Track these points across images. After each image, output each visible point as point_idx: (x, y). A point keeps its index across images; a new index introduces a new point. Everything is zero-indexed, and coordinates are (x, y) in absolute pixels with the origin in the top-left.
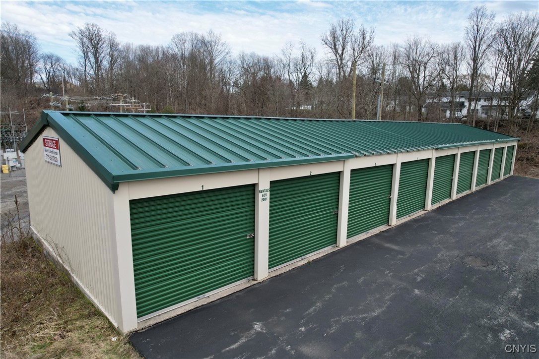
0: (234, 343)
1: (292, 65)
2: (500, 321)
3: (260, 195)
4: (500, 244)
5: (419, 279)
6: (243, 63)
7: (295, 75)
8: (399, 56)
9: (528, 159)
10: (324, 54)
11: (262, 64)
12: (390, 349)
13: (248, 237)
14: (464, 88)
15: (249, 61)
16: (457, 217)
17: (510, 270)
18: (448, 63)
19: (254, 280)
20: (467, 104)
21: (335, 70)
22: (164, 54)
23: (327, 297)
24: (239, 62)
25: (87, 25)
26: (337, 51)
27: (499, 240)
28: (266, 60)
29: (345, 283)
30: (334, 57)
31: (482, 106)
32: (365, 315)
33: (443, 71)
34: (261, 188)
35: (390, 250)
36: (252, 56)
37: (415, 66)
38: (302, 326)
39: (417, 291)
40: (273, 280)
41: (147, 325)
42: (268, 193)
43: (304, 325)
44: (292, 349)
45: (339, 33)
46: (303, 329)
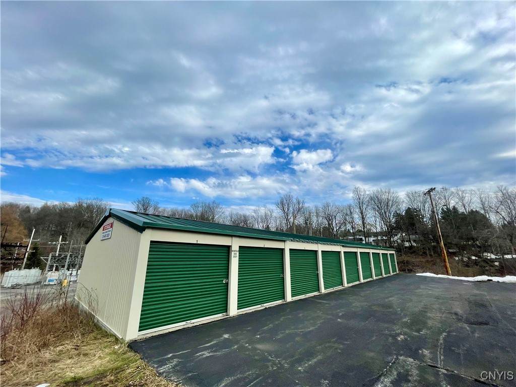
0: (208, 343)
1: (259, 219)
2: (397, 332)
3: (233, 253)
4: (394, 300)
5: (341, 314)
6: (231, 219)
7: (261, 224)
8: (319, 212)
9: (408, 270)
10: (277, 212)
11: (243, 218)
12: (320, 345)
13: (224, 282)
14: (360, 231)
15: (234, 218)
16: (364, 289)
17: (401, 310)
18: (347, 214)
19: (227, 315)
20: (364, 238)
21: (285, 221)
22: (185, 215)
23: (277, 323)
24: (229, 218)
25: (143, 198)
26: (285, 211)
27: (393, 298)
28: (245, 216)
29: (290, 316)
30: (283, 215)
31: (373, 240)
32: (303, 330)
33: (346, 219)
34: (233, 249)
35: (321, 303)
36: (237, 214)
37: (329, 218)
38: (258, 335)
39: (339, 320)
40: (240, 317)
41: (145, 337)
42: (238, 253)
43: (259, 335)
44: (249, 345)
45: (285, 201)
46: (258, 336)
